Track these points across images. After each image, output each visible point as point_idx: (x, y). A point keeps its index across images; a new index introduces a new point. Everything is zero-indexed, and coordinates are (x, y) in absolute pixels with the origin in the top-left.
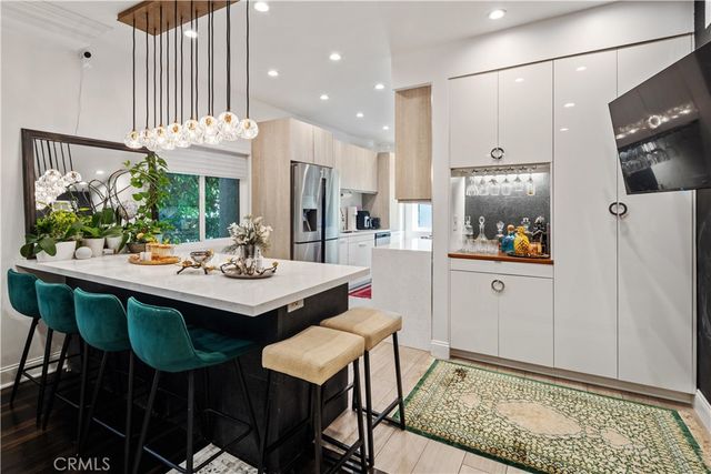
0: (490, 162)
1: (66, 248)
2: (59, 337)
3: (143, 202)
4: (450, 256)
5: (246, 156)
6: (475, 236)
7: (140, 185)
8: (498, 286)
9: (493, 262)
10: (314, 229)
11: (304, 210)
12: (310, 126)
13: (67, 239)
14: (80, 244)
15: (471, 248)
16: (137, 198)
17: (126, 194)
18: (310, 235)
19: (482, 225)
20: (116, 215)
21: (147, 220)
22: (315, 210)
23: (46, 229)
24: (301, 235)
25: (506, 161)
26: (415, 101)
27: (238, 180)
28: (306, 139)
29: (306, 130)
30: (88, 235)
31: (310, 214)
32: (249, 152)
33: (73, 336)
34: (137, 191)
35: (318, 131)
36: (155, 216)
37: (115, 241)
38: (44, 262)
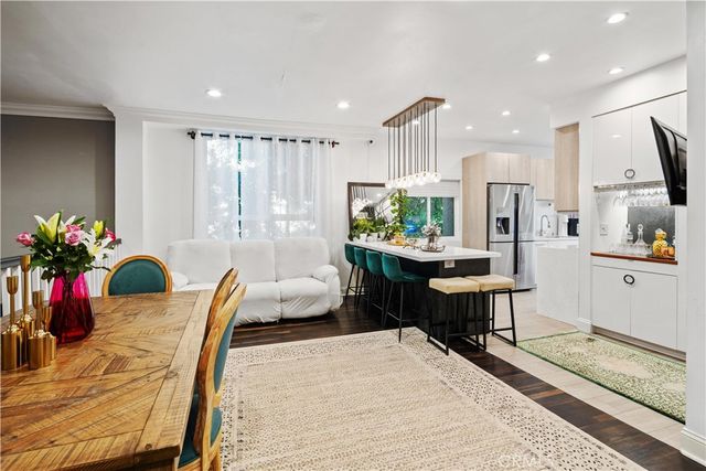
0: (625, 181)
1: (363, 236)
2: (362, 271)
3: (396, 214)
4: (593, 254)
5: (459, 181)
6: (634, 241)
7: (394, 205)
8: (630, 280)
9: (626, 261)
10: (507, 232)
11: (498, 219)
12: (506, 155)
13: (363, 232)
14: (369, 235)
15: (629, 252)
16: (393, 212)
17: (388, 211)
18: (504, 237)
19: (640, 232)
20: (383, 222)
21: (398, 224)
22: (508, 219)
23: (356, 227)
24: (495, 236)
25: (637, 180)
26: (570, 135)
27: (453, 199)
28: (502, 164)
29: (502, 158)
30: (371, 231)
31: (505, 221)
32: (461, 178)
33: (366, 270)
34: (392, 208)
35: (514, 156)
36: (401, 222)
37: (383, 234)
38: (356, 242)
